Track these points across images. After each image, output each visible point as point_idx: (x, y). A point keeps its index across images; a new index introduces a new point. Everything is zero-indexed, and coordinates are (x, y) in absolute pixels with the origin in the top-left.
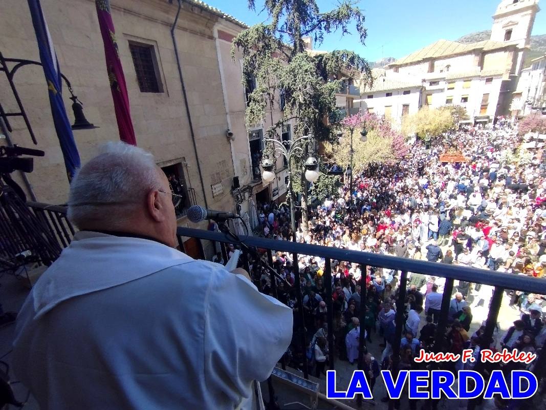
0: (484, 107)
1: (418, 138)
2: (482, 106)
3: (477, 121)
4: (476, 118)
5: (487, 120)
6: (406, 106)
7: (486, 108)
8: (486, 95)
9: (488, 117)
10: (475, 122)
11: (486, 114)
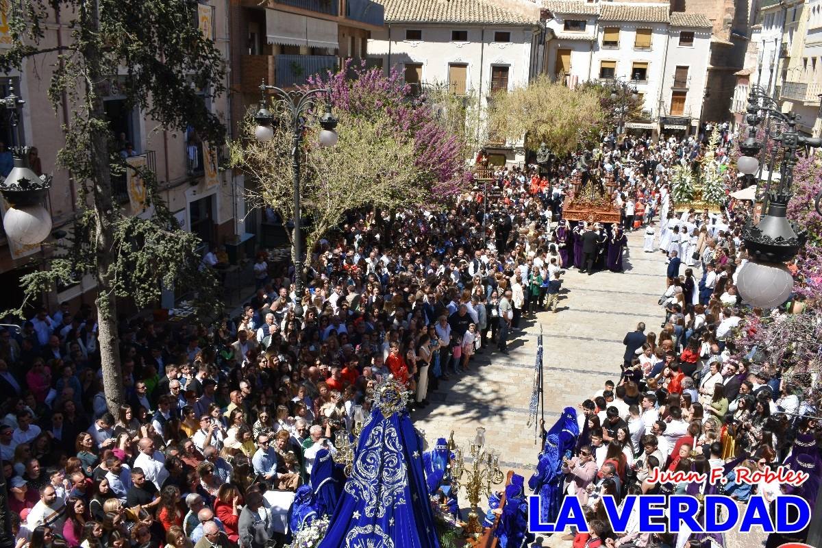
0: (679, 96)
1: (531, 157)
2: (674, 94)
3: (666, 127)
4: (664, 120)
5: (685, 128)
6: (500, 72)
7: (684, 100)
8: (682, 70)
9: (687, 122)
10: (662, 129)
11: (685, 115)
